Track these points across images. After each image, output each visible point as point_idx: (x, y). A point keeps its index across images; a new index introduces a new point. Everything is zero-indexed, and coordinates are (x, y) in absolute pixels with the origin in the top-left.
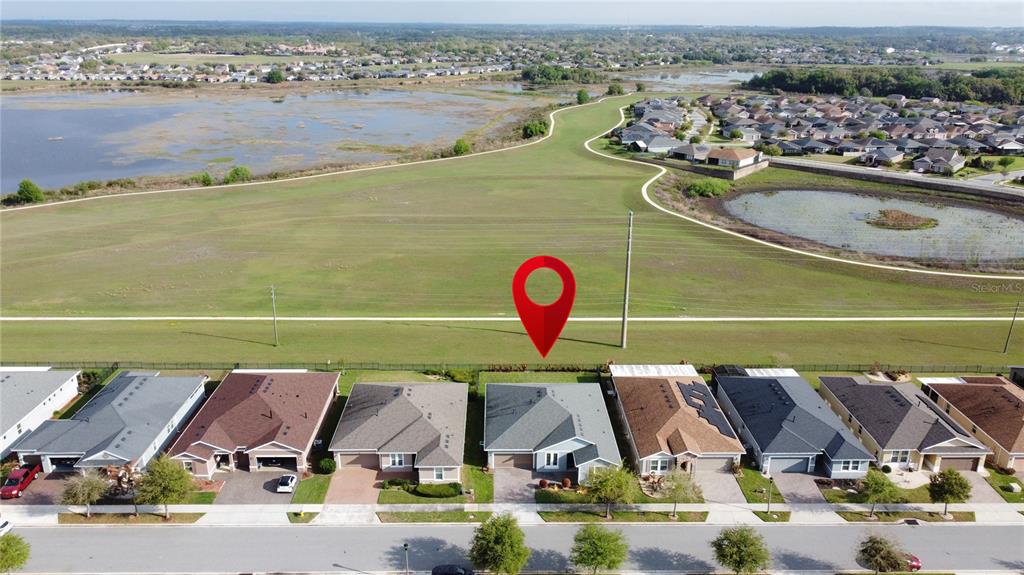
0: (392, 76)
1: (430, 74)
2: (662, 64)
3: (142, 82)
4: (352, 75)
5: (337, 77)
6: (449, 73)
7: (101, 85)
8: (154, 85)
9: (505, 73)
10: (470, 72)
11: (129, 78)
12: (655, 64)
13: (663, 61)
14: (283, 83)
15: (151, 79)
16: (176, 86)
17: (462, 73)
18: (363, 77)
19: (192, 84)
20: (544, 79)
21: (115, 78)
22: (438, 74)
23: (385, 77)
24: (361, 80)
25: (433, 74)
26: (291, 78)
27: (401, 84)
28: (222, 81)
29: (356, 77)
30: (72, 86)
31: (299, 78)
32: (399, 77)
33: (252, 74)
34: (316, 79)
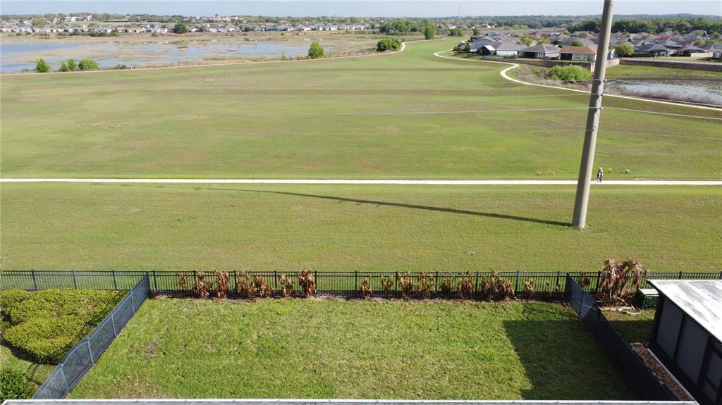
0: (276, 30)
1: (306, 29)
2: (489, 27)
3: (75, 33)
4: (243, 29)
5: (231, 30)
6: (321, 29)
8: (84, 35)
9: (366, 30)
10: (339, 29)
11: (66, 31)
12: (483, 27)
13: (490, 25)
14: (187, 34)
15: (83, 31)
16: (101, 35)
17: (332, 29)
18: (252, 30)
19: (114, 34)
20: (397, 31)
21: (55, 31)
22: (313, 30)
23: (270, 30)
24: (250, 32)
25: (309, 29)
26: (194, 30)
27: (282, 35)
28: (138, 31)
29: (247, 30)
30: (18, 35)
31: (201, 30)
32: (281, 30)
33: (164, 27)
34: (214, 31)
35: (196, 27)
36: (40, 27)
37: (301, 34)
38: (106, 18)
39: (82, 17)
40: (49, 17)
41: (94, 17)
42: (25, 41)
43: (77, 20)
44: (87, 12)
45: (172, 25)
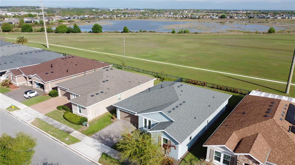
0: (264, 18)
3: (186, 18)
4: (249, 17)
5: (244, 17)
6: (287, 18)
7: (175, 18)
8: (189, 18)
11: (183, 17)
14: (225, 19)
15: (188, 17)
16: (194, 18)
17: (293, 18)
18: (253, 18)
19: (199, 18)
21: (180, 17)
22: (282, 18)
23: (261, 18)
24: (252, 19)
25: (280, 18)
26: (228, 17)
27: (266, 20)
28: (207, 17)
29: (251, 18)
30: (168, 18)
31: (231, 17)
32: (267, 18)
33: (217, 16)
34: (237, 18)
35: (230, 16)
36: (176, 15)
37: (276, 20)
38: (198, 11)
39: (189, 11)
40: (179, 10)
41: (194, 11)
42: (170, 20)
43: (188, 12)
44: (192, 9)
45: (220, 15)
